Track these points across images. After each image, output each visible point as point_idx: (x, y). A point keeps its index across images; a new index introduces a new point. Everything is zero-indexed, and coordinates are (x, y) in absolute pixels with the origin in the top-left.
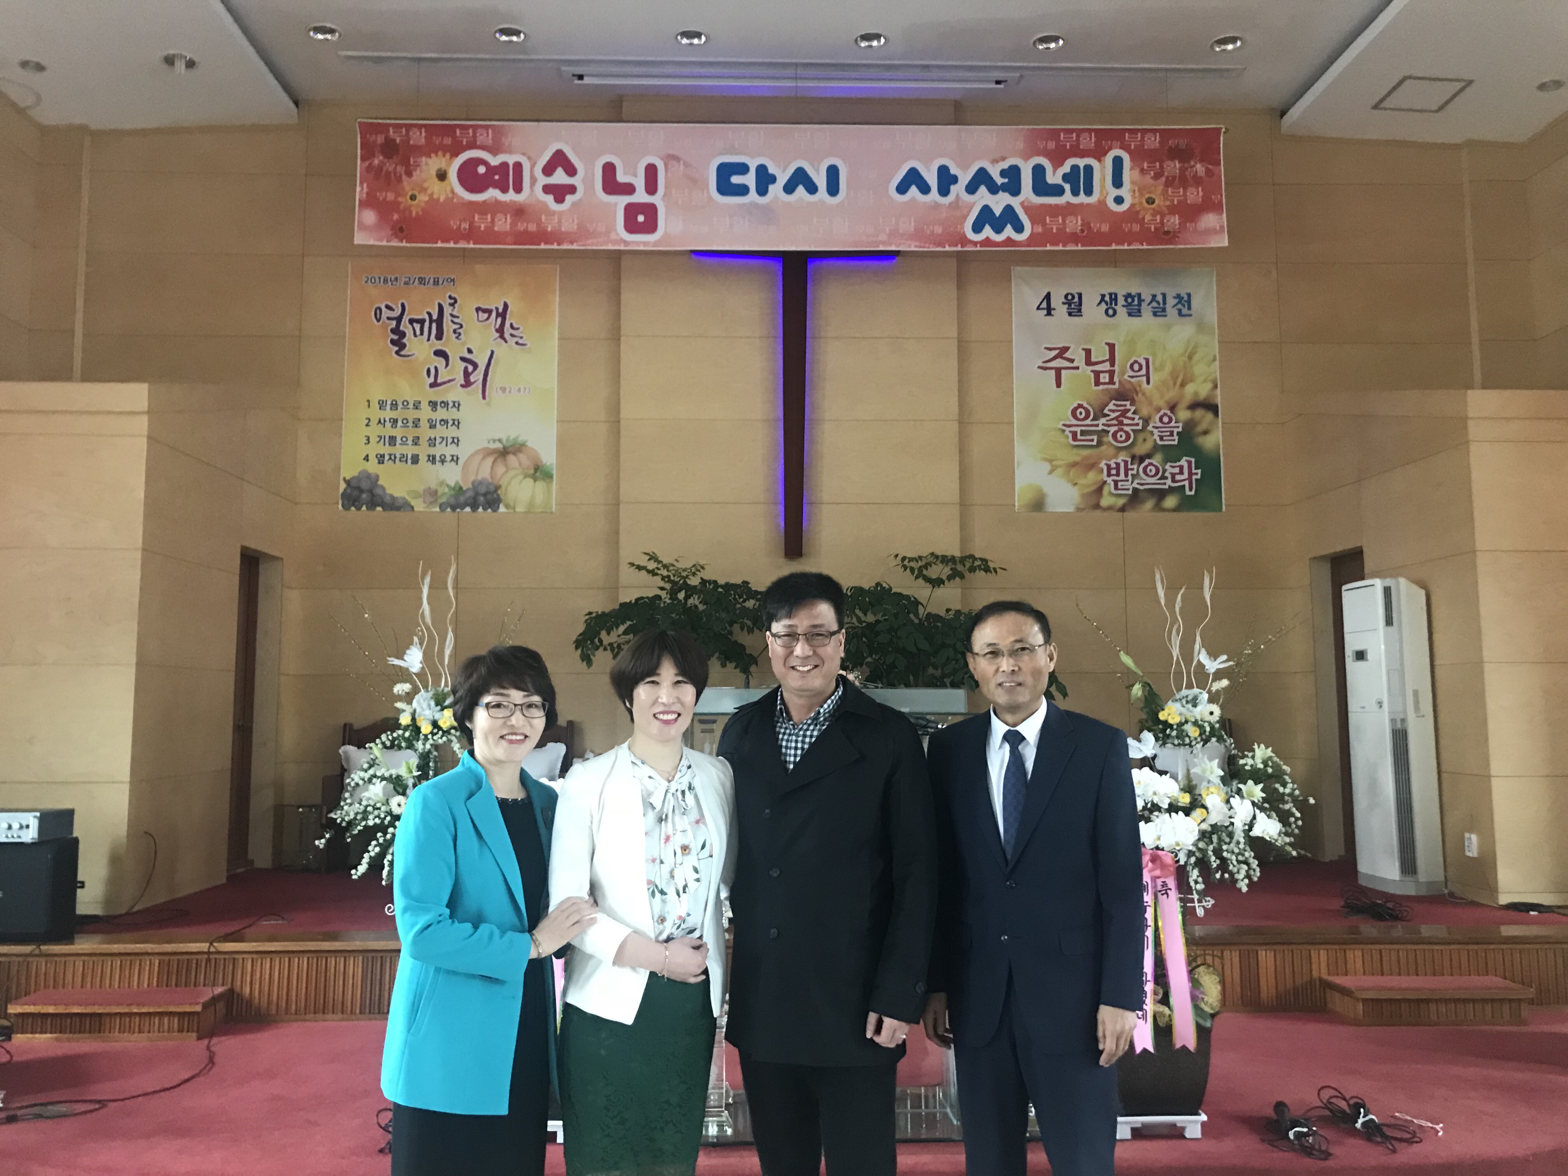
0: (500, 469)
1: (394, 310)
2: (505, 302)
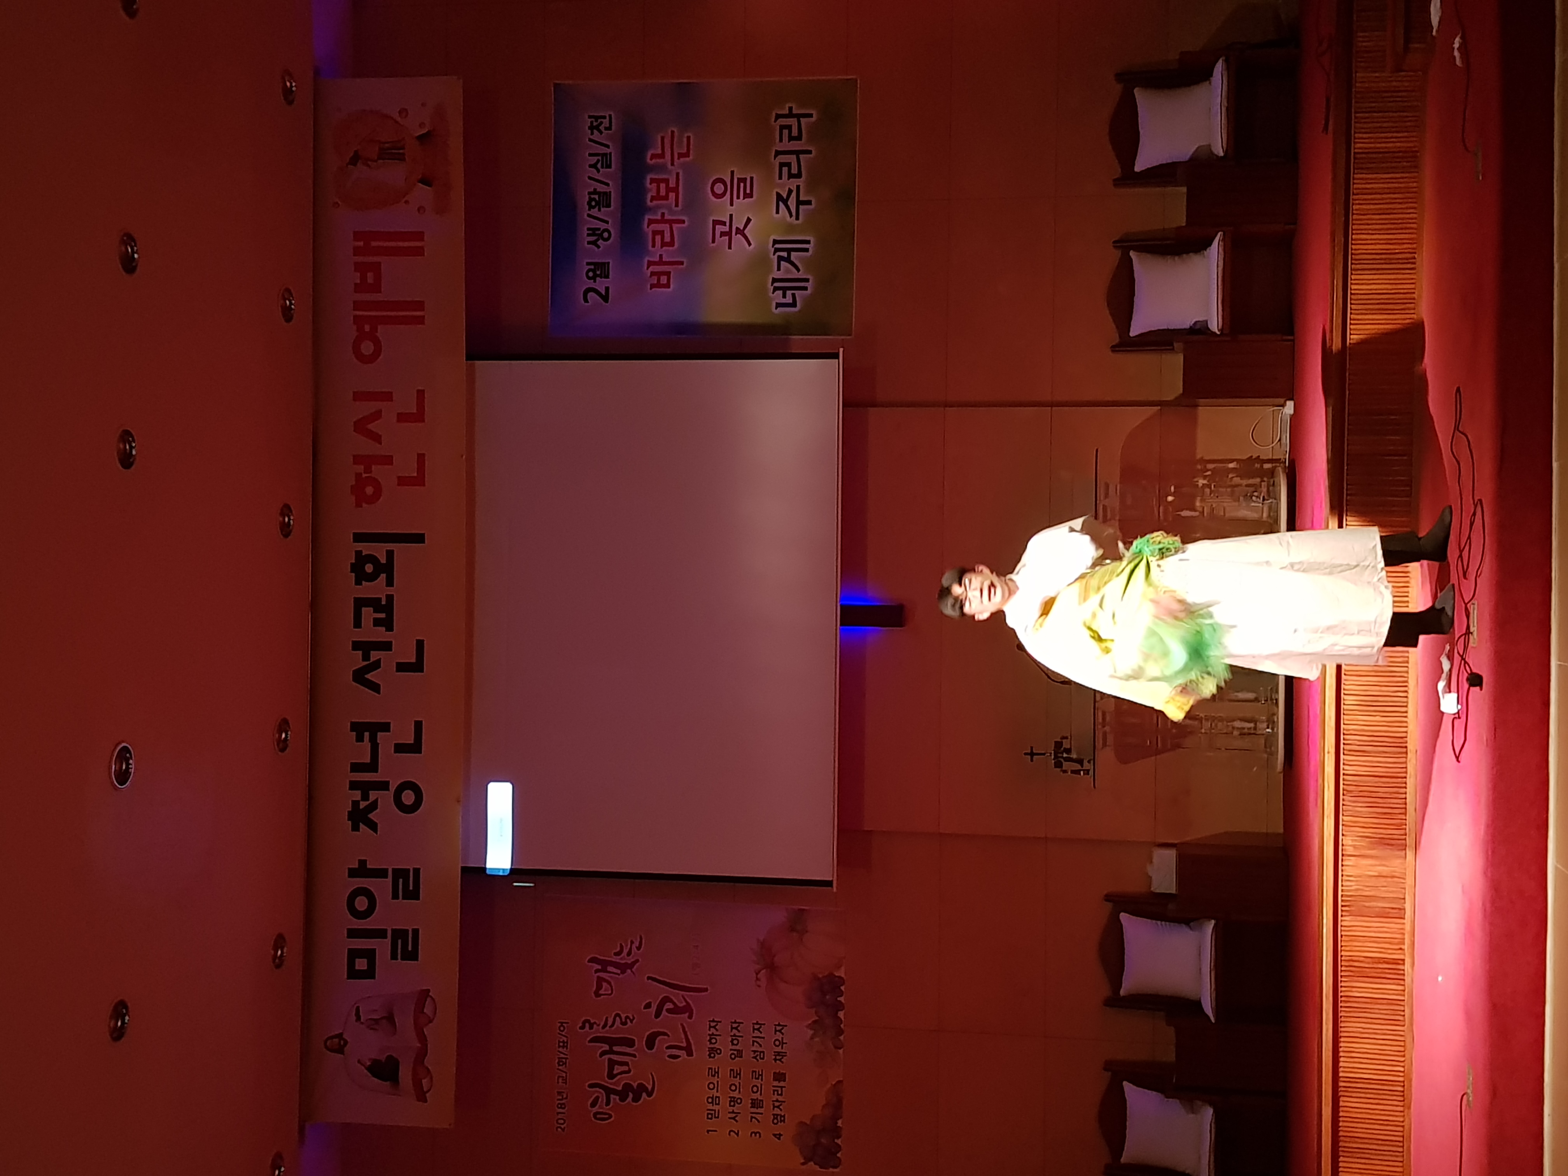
0: (792, 973)
1: (598, 1098)
2: (589, 961)
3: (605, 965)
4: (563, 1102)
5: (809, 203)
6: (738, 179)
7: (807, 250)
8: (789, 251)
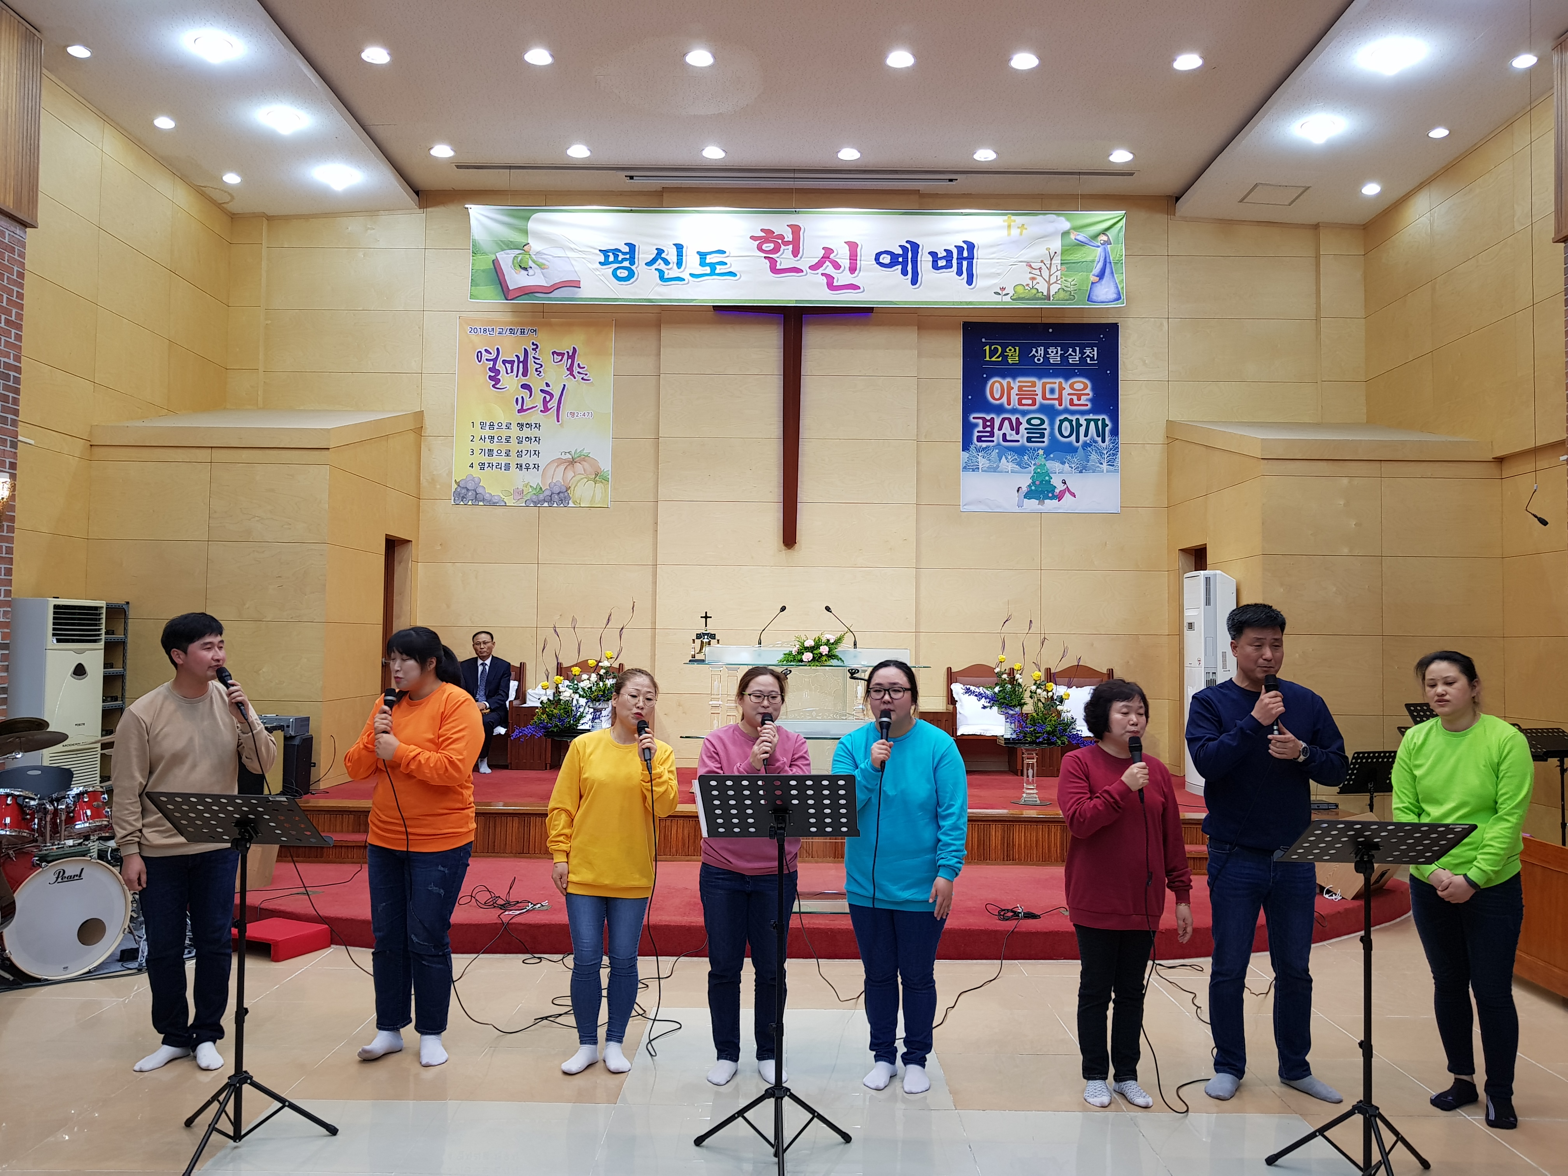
0: (570, 474)
1: (491, 354)
2: (574, 347)
3: (572, 357)
4: (488, 333)
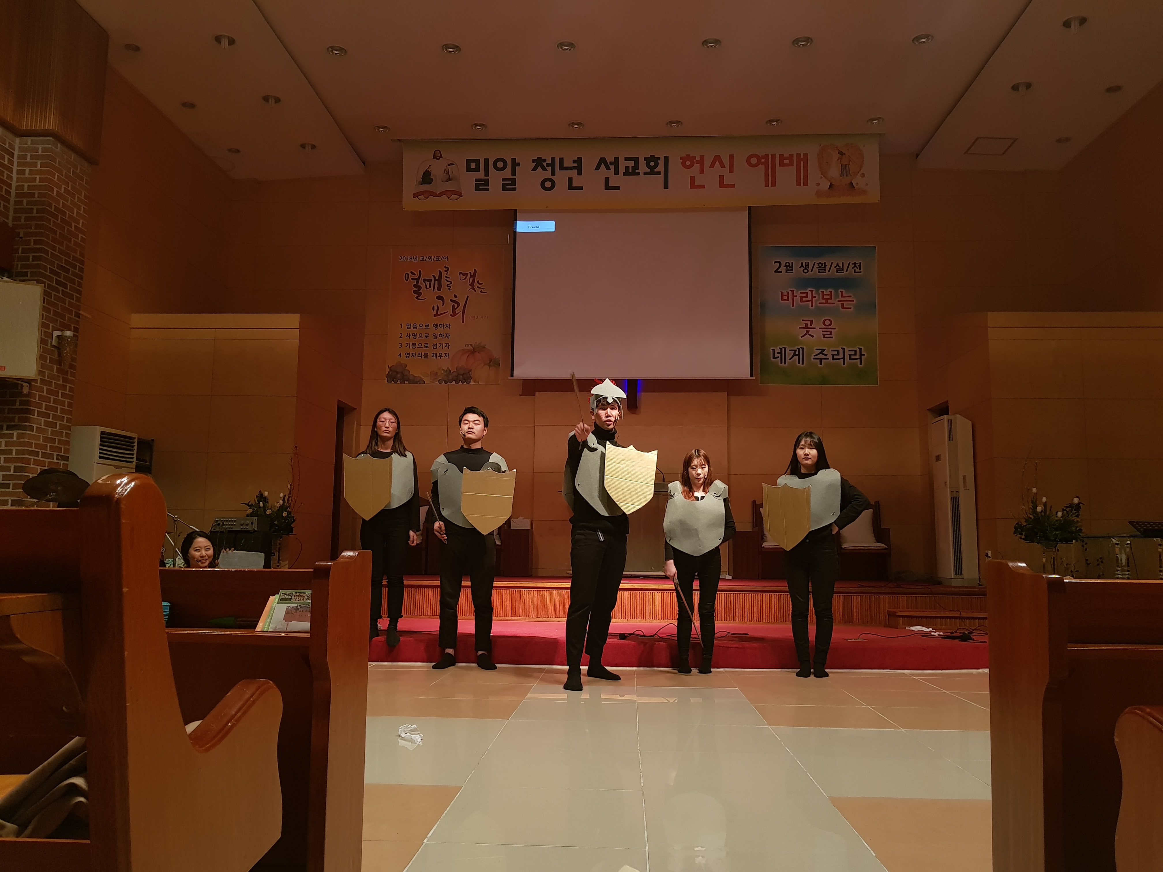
0: (471, 361)
1: (415, 275)
2: (475, 269)
3: (473, 276)
4: (413, 260)
5: (821, 364)
6: (832, 331)
7: (799, 363)
8: (799, 355)
